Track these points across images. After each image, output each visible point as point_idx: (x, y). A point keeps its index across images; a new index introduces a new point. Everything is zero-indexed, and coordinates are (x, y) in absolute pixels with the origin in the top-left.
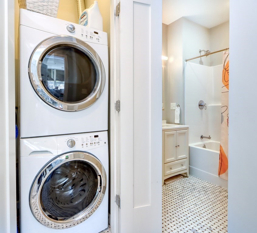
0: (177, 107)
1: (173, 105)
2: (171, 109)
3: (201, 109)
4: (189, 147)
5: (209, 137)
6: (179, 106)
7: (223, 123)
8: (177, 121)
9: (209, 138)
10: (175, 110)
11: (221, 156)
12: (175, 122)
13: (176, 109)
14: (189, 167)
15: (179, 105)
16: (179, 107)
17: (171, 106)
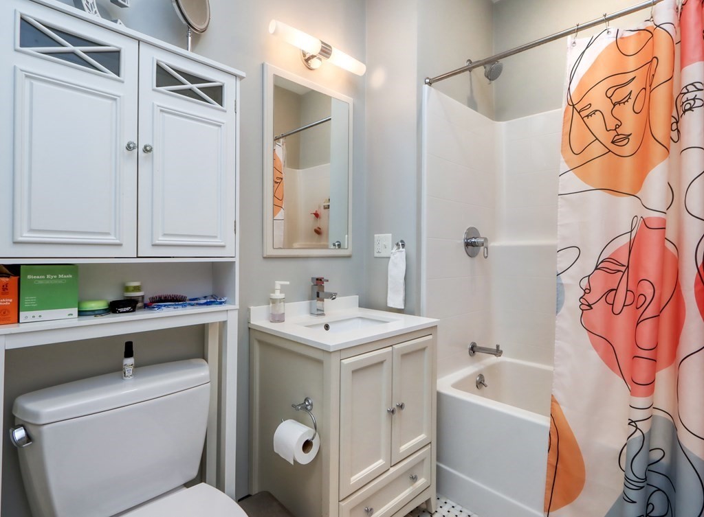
0: (395, 247)
1: (384, 242)
2: (376, 255)
3: (471, 255)
4: (439, 395)
5: (495, 348)
6: (403, 245)
7: (563, 311)
8: (396, 300)
9: (498, 352)
10: (389, 258)
11: (554, 440)
12: (390, 304)
13: (392, 257)
14: (438, 468)
15: (402, 241)
16: (401, 249)
17: (376, 243)
